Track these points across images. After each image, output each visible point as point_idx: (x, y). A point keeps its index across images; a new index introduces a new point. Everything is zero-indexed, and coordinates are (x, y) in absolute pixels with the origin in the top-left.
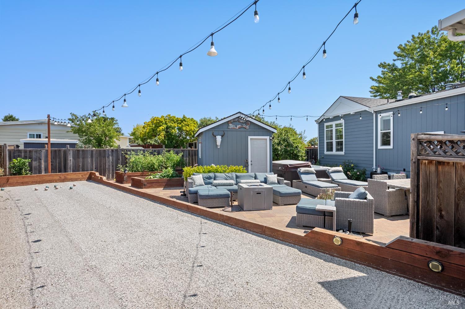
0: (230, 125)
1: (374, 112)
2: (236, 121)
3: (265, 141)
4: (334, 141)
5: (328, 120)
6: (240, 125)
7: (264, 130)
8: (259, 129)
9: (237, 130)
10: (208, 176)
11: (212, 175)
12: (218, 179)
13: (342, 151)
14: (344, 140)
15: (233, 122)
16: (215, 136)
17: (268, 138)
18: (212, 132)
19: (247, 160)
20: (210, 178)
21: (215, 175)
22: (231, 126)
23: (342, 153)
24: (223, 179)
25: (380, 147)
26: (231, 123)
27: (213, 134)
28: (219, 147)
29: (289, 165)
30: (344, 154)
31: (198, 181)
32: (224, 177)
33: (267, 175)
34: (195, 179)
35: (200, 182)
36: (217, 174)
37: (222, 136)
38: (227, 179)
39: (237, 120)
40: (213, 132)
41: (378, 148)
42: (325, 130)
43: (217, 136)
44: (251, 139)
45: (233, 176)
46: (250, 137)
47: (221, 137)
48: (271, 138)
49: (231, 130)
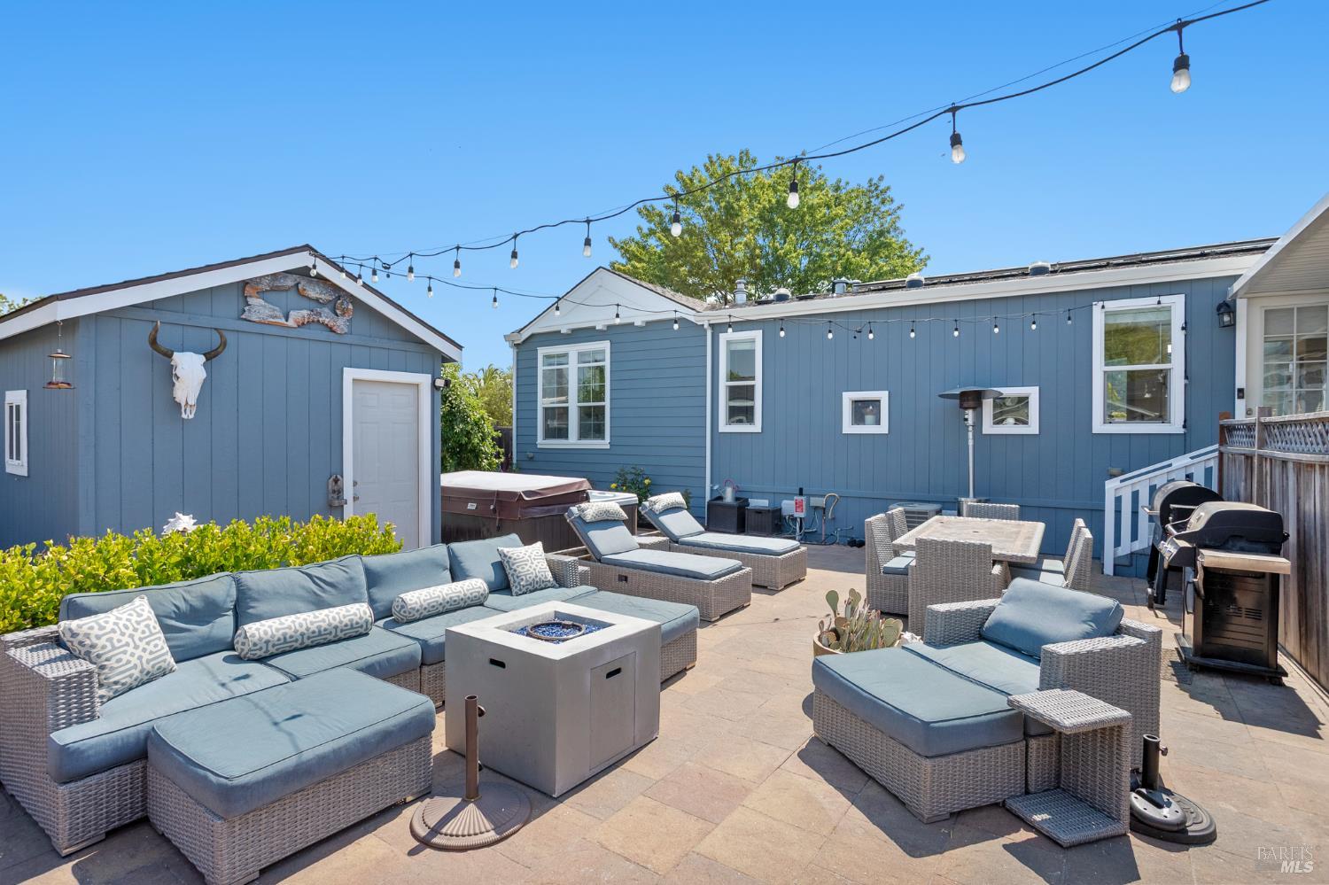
0: (250, 301)
1: (710, 325)
2: (287, 290)
3: (410, 392)
4: (574, 405)
5: (554, 337)
6: (305, 312)
7: (411, 347)
8: (389, 339)
9: (293, 333)
10: (197, 603)
11: (219, 587)
12: (260, 607)
13: (603, 438)
14: (607, 403)
15: (272, 290)
16: (169, 355)
17: (424, 380)
18: (149, 328)
19: (336, 481)
20: (207, 611)
21: (238, 582)
22: (260, 308)
23: (604, 444)
24: (300, 605)
25: (724, 427)
26: (261, 294)
27: (153, 342)
28: (188, 415)
29: (525, 493)
30: (608, 447)
31: (130, 649)
32: (306, 595)
33: (506, 550)
34: (101, 643)
35: (146, 656)
36: (252, 578)
37: (210, 356)
38: (320, 604)
39: (290, 282)
40: (156, 330)
41: (720, 431)
42: (541, 368)
43: (176, 355)
44: (355, 380)
45: (352, 574)
46: (350, 374)
47: (202, 359)
48: (440, 383)
49: (258, 329)
